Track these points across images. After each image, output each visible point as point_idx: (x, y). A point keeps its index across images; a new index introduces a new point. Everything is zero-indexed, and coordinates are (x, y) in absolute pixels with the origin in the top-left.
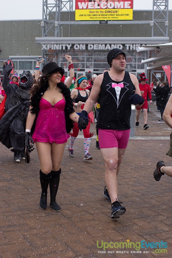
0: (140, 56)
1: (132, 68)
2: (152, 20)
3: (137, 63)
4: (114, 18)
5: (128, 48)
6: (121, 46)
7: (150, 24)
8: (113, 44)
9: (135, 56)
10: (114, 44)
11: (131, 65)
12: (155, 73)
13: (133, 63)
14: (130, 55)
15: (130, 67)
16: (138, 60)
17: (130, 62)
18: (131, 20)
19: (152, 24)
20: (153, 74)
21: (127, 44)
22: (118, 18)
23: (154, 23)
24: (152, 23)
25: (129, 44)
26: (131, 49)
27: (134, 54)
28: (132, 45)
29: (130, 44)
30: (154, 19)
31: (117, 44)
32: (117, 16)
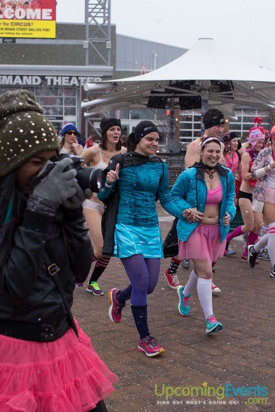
0: (68, 95)
1: (56, 114)
2: (85, 39)
3: (64, 106)
4: (25, 34)
5: (49, 83)
6: (39, 79)
7: (82, 45)
8: (26, 76)
9: (60, 95)
10: (28, 76)
11: (54, 109)
12: (93, 122)
13: (57, 106)
14: (53, 93)
15: (53, 113)
16: (65, 102)
17: (53, 104)
18: (53, 39)
19: (86, 46)
20: (88, 123)
21: (48, 76)
22: (32, 34)
23: (89, 43)
24: (86, 43)
25: (51, 76)
26: (55, 84)
27: (59, 93)
28: (55, 78)
29: (53, 76)
30: (89, 37)
31: (32, 76)
32: (31, 32)
